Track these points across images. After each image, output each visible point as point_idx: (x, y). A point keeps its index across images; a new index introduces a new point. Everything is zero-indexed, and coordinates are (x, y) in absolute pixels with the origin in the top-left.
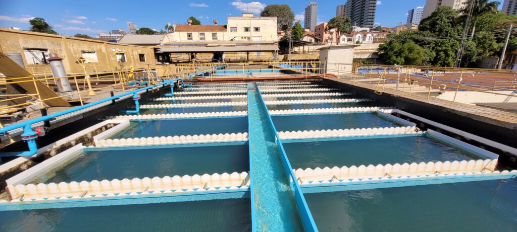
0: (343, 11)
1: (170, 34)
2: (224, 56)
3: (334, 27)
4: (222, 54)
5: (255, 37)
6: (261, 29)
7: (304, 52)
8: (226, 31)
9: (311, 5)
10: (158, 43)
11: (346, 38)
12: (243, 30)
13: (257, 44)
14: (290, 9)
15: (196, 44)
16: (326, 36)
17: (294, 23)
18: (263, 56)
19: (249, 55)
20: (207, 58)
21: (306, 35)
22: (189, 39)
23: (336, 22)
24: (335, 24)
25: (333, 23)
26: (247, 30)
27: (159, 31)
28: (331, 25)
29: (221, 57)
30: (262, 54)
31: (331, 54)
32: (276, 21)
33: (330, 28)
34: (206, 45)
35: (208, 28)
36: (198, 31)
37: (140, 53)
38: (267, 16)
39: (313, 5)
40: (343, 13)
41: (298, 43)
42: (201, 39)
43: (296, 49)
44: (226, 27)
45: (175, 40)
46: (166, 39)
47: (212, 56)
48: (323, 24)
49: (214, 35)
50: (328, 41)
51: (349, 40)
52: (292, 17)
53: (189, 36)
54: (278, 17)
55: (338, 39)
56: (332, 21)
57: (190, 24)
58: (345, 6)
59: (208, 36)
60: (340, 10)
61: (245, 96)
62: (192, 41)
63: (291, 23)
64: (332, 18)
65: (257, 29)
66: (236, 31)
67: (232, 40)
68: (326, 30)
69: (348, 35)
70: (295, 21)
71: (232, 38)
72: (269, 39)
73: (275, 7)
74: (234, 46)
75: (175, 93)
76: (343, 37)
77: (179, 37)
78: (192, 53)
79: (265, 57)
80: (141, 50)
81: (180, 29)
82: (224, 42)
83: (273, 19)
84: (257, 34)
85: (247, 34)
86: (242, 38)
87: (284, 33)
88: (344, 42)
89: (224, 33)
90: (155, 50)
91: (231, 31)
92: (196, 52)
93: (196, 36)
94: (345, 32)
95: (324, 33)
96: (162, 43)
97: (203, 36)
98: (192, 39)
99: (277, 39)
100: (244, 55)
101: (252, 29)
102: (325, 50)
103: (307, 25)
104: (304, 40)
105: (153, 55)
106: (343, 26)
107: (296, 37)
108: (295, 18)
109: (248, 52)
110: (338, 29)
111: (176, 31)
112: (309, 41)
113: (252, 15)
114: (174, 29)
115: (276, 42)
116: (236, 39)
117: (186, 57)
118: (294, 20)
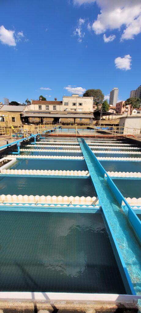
0: (135, 94)
1: (29, 106)
2: (60, 120)
3: (129, 104)
4: (59, 119)
5: (79, 109)
6: (83, 104)
7: (109, 119)
8: (62, 105)
9: (114, 90)
10: (22, 111)
11: (136, 111)
12: (72, 104)
13: (80, 113)
14: (102, 92)
15: (44, 112)
16: (123, 109)
17: (103, 101)
18: (84, 121)
19: (76, 120)
20: (50, 121)
21: (110, 109)
22: (39, 109)
23: (131, 101)
24: (130, 102)
25: (128, 102)
26: (74, 104)
27: (22, 104)
28: (127, 103)
29: (59, 121)
30: (83, 119)
31: (127, 121)
32: (93, 99)
33: (126, 105)
34: (49, 113)
35: (51, 103)
36: (45, 104)
37: (13, 117)
38: (87, 96)
39: (116, 90)
40: (135, 95)
41: (106, 113)
42: (47, 109)
43: (104, 117)
44: (62, 102)
45: (31, 109)
46: (27, 109)
47: (53, 119)
48: (122, 102)
49: (54, 107)
50: (125, 113)
51: (138, 113)
52: (102, 97)
53: (40, 107)
54: (94, 97)
55: (131, 112)
56: (128, 100)
57: (41, 100)
58: (136, 91)
59: (51, 108)
60: (133, 93)
61: (78, 147)
62: (41, 110)
63: (102, 101)
64: (128, 98)
65: (80, 104)
66: (68, 105)
67: (65, 110)
68: (123, 106)
69: (138, 109)
70: (105, 100)
71: (65, 109)
72: (87, 111)
73: (92, 91)
74: (66, 114)
75: (36, 142)
76: (135, 110)
77: (34, 108)
78: (41, 117)
79: (85, 121)
80: (13, 115)
81: (35, 103)
82: (60, 112)
83: (91, 98)
84: (80, 107)
85: (74, 107)
86: (71, 109)
87: (97, 107)
88: (134, 113)
89: (61, 106)
90: (21, 115)
91: (65, 105)
92: (44, 117)
93: (44, 107)
94: (136, 107)
95: (122, 107)
96: (24, 111)
97: (48, 108)
98: (41, 109)
99: (92, 110)
100: (72, 120)
101: (78, 104)
102: (123, 119)
103: (111, 102)
104: (109, 112)
105: (20, 118)
106: (135, 104)
107: (104, 110)
108: (104, 98)
109: (75, 118)
110: (132, 105)
111: (32, 104)
112: (112, 112)
113: (78, 96)
114: (31, 103)
115: (92, 113)
116: (67, 110)
117: (38, 120)
118: (103, 99)
